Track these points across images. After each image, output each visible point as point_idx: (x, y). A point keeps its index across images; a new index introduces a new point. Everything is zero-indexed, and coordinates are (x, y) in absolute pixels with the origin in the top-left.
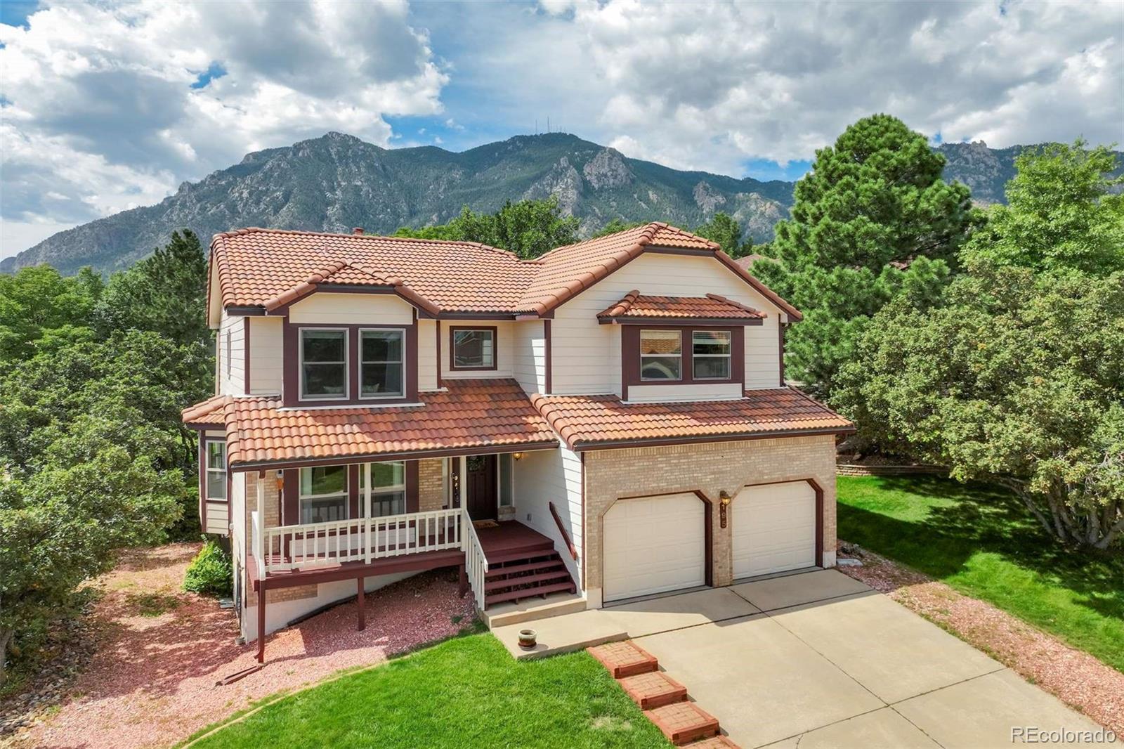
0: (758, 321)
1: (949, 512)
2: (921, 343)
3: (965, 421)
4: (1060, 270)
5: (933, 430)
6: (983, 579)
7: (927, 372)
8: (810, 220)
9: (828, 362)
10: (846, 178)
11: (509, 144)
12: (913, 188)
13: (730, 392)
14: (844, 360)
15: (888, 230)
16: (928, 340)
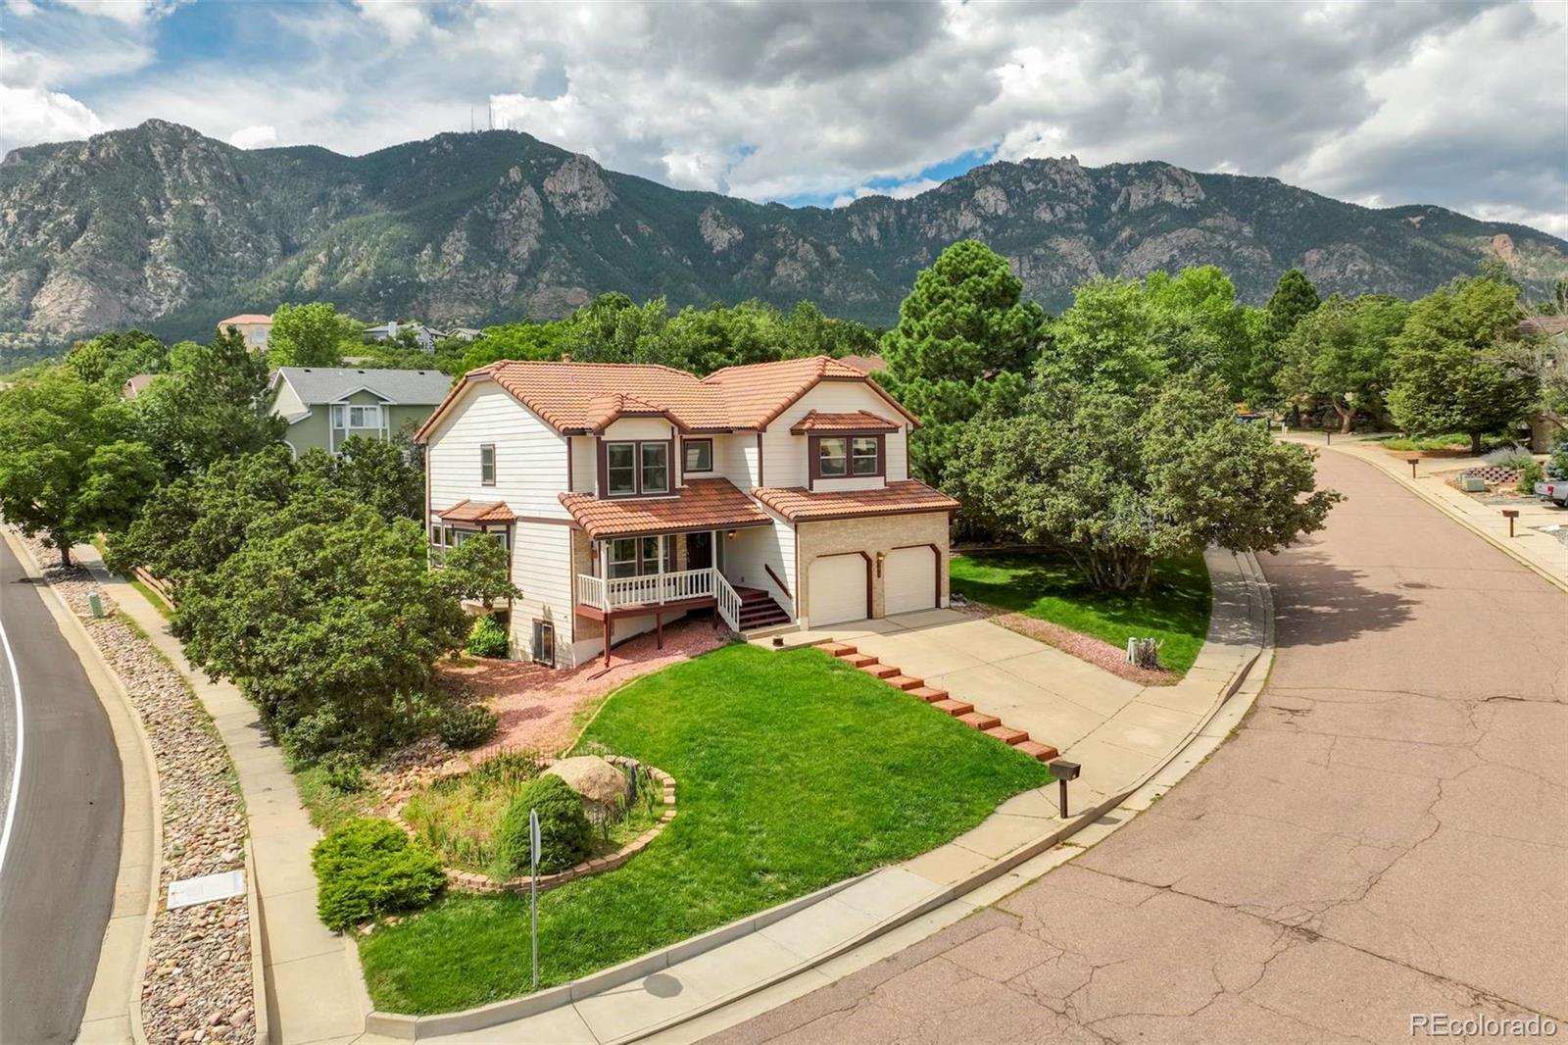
0: (895, 430)
1: (1025, 578)
2: (1005, 444)
3: (1033, 498)
4: (1104, 383)
5: (1013, 505)
6: (1044, 610)
7: (1009, 465)
8: (915, 335)
9: (934, 460)
10: (947, 301)
11: (433, 146)
12: (998, 310)
13: (876, 484)
14: (947, 457)
15: (978, 347)
16: (1009, 442)
